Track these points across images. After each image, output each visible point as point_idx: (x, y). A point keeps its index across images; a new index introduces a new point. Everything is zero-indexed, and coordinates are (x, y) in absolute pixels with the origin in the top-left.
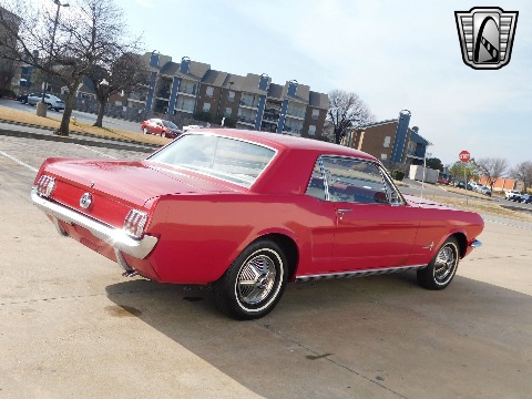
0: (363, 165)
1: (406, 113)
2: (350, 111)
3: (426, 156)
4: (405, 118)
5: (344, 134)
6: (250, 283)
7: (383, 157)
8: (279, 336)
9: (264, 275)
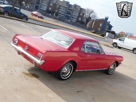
0: (93, 31)
1: (107, 17)
2: (91, 15)
3: (111, 30)
4: (107, 19)
5: (89, 21)
6: (65, 72)
7: (99, 29)
8: (70, 85)
9: (68, 70)
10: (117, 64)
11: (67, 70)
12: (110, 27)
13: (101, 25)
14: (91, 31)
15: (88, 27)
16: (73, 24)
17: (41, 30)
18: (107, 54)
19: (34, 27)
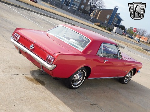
0: (99, 24)
1: (117, 7)
2: (97, 3)
3: (120, 24)
4: (116, 9)
5: (93, 11)
6: (76, 79)
7: (106, 22)
8: (82, 96)
9: (81, 77)
10: (135, 71)
11: (79, 77)
12: (120, 20)
13: (108, 16)
14: (95, 23)
15: (92, 18)
16: (74, 12)
17: (38, 19)
18: (125, 59)
19: (28, 14)
